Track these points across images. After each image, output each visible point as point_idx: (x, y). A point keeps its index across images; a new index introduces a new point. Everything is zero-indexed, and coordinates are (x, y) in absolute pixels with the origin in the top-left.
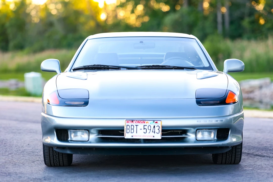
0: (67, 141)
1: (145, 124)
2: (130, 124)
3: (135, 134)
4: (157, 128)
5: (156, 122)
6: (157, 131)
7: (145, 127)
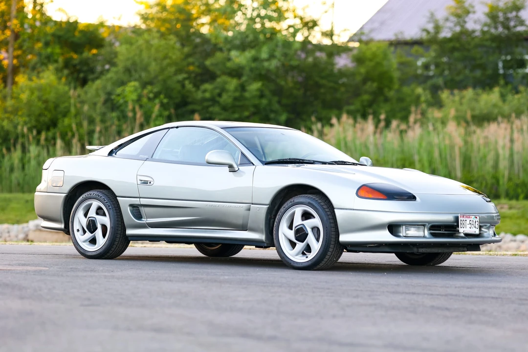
0: (399, 236)
1: (471, 219)
2: (462, 219)
3: (465, 229)
4: (477, 223)
5: (476, 218)
6: (477, 226)
7: (471, 222)
